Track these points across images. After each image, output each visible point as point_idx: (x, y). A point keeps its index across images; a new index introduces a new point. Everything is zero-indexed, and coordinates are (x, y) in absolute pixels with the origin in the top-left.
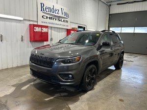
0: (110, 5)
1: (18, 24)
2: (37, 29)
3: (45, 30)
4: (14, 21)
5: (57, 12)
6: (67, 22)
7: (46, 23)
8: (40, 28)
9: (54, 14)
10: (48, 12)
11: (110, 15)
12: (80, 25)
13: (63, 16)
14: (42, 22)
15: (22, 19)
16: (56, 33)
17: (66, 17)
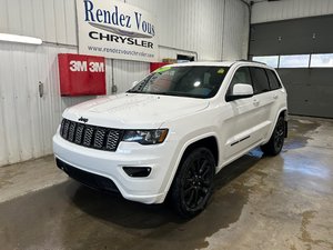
0: (252, 3)
1: (31, 55)
2: (78, 66)
3: (96, 67)
4: (19, 47)
5: (124, 22)
6: (150, 45)
7: (100, 50)
8: (85, 63)
9: (119, 27)
10: (102, 23)
11: (251, 26)
12: (182, 53)
13: (141, 31)
14: (90, 48)
15: (39, 41)
16: (125, 73)
17: (146, 33)
